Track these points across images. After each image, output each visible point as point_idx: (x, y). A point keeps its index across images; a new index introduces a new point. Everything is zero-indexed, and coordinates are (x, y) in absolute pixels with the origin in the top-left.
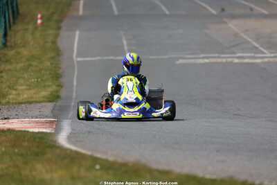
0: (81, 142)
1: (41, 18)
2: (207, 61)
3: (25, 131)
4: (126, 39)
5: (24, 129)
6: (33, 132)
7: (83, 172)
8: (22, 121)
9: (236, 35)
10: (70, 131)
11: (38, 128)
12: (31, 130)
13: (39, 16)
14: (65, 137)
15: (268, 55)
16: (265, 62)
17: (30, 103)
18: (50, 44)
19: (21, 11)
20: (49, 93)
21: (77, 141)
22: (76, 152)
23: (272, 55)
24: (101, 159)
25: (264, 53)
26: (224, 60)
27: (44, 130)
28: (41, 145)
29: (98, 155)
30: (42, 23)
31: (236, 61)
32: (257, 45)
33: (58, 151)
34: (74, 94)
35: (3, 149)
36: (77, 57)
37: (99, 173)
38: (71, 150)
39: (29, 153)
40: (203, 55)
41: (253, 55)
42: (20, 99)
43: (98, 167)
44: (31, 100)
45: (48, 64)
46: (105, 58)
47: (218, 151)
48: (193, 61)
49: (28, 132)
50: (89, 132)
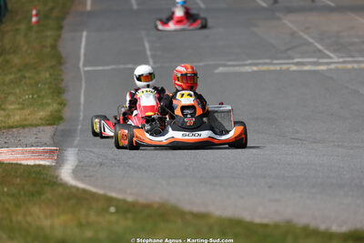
0: (91, 176)
1: (36, 15)
2: (255, 68)
3: (17, 164)
4: (149, 42)
5: (15, 162)
6: (27, 165)
7: (93, 217)
8: (13, 151)
9: (293, 34)
10: (76, 163)
11: (35, 159)
12: (25, 162)
13: (34, 12)
14: (70, 171)
15: (336, 60)
16: (331, 70)
17: (24, 127)
18: (49, 50)
19: (9, 6)
20: (49, 113)
21: (85, 176)
22: (84, 191)
23: (341, 60)
24: (118, 200)
25: (330, 58)
26: (278, 68)
27: (42, 163)
28: (39, 182)
29: (114, 195)
30: (38, 22)
31: (294, 68)
32: (320, 47)
33: (60, 190)
34: (82, 114)
36: (85, 65)
37: (114, 218)
38: (77, 189)
39: (22, 193)
40: (249, 62)
41: (315, 60)
42: (11, 122)
43: (112, 209)
44: (26, 123)
45: (47, 75)
46: (122, 66)
47: (270, 187)
48: (237, 69)
49: (21, 164)
50: (101, 164)
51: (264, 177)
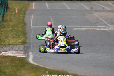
0: (38, 61)
3: (15, 57)
6: (19, 57)
8: (12, 52)
11: (20, 55)
12: (17, 56)
17: (14, 45)
20: (22, 41)
21: (37, 61)
22: (38, 66)
24: (48, 69)
26: (93, 29)
28: (23, 63)
29: (46, 67)
33: (30, 65)
34: (32, 41)
35: (8, 64)
38: (36, 65)
39: (18, 66)
40: (84, 27)
42: (10, 43)
43: (47, 72)
44: (14, 43)
46: (44, 27)
47: (94, 67)
49: (16, 57)
50: (41, 58)
51: (92, 63)
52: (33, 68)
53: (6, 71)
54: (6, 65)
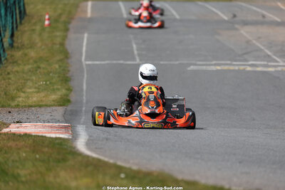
0: (100, 148)
3: (42, 136)
5: (40, 134)
6: (50, 138)
8: (36, 126)
10: (87, 137)
11: (54, 133)
12: (48, 135)
14: (83, 144)
17: (40, 106)
21: (96, 148)
22: (99, 160)
24: (125, 168)
27: (61, 136)
28: (61, 151)
29: (119, 163)
33: (80, 158)
34: (84, 98)
35: (24, 155)
37: (125, 182)
38: (94, 158)
39: (51, 159)
42: (30, 102)
43: (123, 176)
44: (41, 103)
47: (240, 162)
49: (45, 137)
50: (107, 139)
51: (234, 154)
52: (87, 166)
53: (19, 171)
54: (20, 158)
